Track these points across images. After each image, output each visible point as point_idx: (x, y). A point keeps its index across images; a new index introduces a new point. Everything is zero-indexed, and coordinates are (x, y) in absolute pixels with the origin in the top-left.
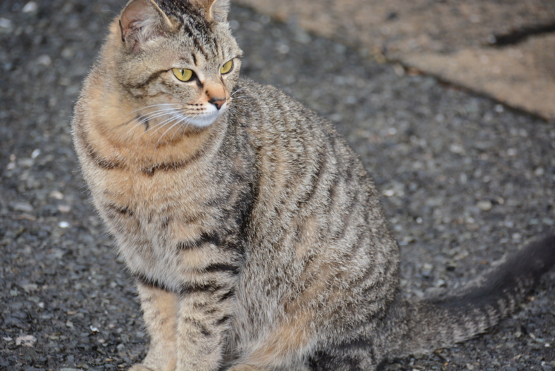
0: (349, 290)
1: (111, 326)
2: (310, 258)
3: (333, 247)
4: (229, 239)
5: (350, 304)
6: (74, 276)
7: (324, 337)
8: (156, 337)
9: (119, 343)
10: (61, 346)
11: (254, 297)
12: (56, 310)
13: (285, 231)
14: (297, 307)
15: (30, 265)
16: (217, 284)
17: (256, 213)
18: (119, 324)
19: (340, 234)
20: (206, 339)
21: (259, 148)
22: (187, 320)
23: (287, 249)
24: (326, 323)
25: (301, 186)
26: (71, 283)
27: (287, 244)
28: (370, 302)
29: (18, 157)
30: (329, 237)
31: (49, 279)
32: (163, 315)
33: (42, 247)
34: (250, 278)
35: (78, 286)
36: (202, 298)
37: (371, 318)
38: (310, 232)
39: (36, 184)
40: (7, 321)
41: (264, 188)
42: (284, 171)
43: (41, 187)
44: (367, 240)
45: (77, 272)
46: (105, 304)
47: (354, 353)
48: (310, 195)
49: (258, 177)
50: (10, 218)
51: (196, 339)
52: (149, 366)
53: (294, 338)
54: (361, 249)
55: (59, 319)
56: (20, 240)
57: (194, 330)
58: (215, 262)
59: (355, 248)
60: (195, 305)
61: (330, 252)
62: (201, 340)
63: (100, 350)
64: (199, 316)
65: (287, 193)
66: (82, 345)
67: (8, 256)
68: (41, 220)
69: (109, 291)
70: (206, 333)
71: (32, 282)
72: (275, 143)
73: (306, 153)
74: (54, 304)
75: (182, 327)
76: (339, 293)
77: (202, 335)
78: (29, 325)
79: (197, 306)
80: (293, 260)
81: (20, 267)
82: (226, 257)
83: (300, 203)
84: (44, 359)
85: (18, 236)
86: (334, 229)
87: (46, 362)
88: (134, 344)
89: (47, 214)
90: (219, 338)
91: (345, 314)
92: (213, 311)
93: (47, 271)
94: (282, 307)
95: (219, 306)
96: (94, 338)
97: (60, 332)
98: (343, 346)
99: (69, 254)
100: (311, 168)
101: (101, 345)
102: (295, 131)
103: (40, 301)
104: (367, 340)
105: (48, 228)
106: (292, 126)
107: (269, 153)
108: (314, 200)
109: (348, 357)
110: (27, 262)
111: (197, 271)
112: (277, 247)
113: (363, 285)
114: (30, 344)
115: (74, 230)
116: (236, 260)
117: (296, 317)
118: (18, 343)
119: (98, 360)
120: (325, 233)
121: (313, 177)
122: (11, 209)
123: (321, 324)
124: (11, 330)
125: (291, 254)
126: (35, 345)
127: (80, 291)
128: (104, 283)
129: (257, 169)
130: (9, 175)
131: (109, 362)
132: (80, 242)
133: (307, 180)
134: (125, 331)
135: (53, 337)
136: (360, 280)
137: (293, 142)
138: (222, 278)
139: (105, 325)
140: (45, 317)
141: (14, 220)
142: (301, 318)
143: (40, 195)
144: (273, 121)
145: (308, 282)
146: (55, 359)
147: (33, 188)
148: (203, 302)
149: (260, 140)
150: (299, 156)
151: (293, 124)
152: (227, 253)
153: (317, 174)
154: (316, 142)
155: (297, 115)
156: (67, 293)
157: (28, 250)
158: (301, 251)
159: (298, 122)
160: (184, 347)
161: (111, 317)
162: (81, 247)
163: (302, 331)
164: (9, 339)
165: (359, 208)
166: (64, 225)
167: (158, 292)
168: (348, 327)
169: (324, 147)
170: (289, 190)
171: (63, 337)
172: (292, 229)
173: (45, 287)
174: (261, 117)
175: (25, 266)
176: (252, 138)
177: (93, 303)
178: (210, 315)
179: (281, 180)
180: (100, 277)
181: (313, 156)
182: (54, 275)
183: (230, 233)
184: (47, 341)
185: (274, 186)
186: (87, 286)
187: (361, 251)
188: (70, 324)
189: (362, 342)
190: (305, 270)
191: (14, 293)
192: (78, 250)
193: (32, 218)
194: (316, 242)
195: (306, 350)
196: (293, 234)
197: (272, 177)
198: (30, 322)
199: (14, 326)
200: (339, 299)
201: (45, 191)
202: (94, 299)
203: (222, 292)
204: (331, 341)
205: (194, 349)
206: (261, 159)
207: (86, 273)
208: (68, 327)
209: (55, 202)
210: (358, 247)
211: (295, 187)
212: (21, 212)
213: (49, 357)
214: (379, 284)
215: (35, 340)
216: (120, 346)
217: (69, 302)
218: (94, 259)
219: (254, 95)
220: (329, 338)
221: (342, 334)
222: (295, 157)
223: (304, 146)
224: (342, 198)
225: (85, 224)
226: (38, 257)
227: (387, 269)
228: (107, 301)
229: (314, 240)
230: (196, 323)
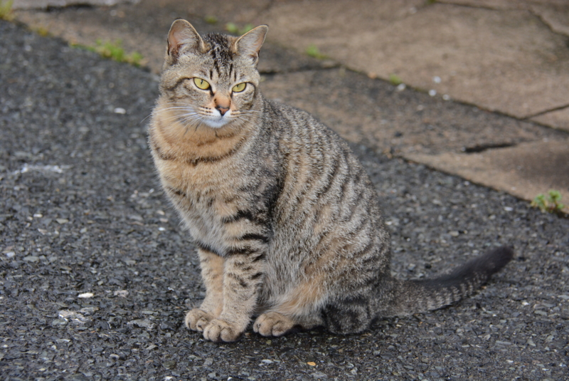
0: (353, 259)
1: (183, 287)
2: (324, 234)
3: (342, 227)
4: (259, 216)
5: (353, 270)
6: (163, 258)
7: (333, 294)
8: (209, 288)
9: (186, 298)
10: (145, 298)
11: (281, 261)
12: (146, 276)
13: (306, 215)
14: (314, 270)
15: (133, 250)
16: (251, 249)
17: (281, 201)
18: (189, 287)
19: (348, 219)
20: (244, 290)
21: (287, 155)
22: (230, 275)
23: (307, 227)
24: (335, 282)
25: (319, 182)
26: (160, 262)
27: (308, 224)
28: (368, 270)
29: (140, 191)
30: (339, 220)
31: (145, 259)
32: (214, 272)
33: (144, 240)
34: (278, 248)
35: (164, 263)
36: (240, 259)
37: (369, 282)
38: (326, 215)
39: (148, 206)
40: (110, 281)
41: (289, 183)
42: (305, 171)
43: (151, 208)
44: (368, 225)
45: (165, 256)
46: (181, 275)
47: (355, 308)
48: (326, 189)
49: (285, 175)
50: (126, 223)
51: (236, 289)
52: (204, 309)
53: (311, 293)
54: (364, 231)
55: (147, 282)
56: (130, 236)
57: (235, 282)
58: (249, 232)
59: (358, 229)
60: (235, 264)
61: (339, 230)
62: (240, 290)
63: (172, 301)
64: (239, 272)
65: (307, 187)
66: (160, 298)
67: (119, 244)
68: (147, 225)
69: (186, 268)
70: (244, 285)
71: (133, 260)
72: (300, 151)
73: (324, 159)
74: (145, 273)
75: (227, 280)
76: (345, 261)
77: (240, 286)
78: (125, 284)
79: (237, 265)
80: (312, 235)
81: (126, 250)
82: (258, 230)
83: (319, 194)
84: (131, 305)
85: (130, 233)
86: (344, 214)
87: (133, 307)
88: (198, 299)
89: (151, 222)
90: (253, 289)
91: (349, 277)
92: (248, 269)
93: (145, 254)
94: (302, 270)
95: (253, 265)
96: (169, 294)
97: (146, 289)
98: (347, 301)
99: (162, 245)
100: (328, 169)
101: (174, 299)
102: (317, 143)
103: (136, 271)
104: (365, 300)
105: (151, 230)
106: (315, 140)
107: (295, 159)
108: (330, 193)
109: (350, 311)
110: (131, 248)
111: (236, 239)
112: (300, 227)
113: (363, 257)
114: (124, 296)
115: (168, 232)
116: (265, 233)
117: (312, 277)
118: (116, 293)
119: (170, 308)
120: (336, 217)
121: (329, 176)
122: (128, 219)
123: (332, 283)
124: (112, 287)
125: (309, 231)
126: (127, 296)
127: (166, 266)
128: (183, 262)
129: (284, 169)
130: (131, 200)
131: (177, 309)
132: (170, 239)
133: (324, 177)
134: (193, 291)
135: (141, 292)
136: (361, 253)
137: (315, 151)
138: (255, 244)
139: (179, 287)
140: (137, 280)
141: (128, 225)
142: (316, 279)
143: (149, 212)
144: (300, 135)
145: (322, 251)
146: (139, 305)
147: (145, 208)
148: (241, 262)
149: (289, 149)
150: (318, 161)
151: (316, 139)
152: (258, 227)
153: (332, 174)
154: (332, 152)
155: (320, 133)
156: (155, 267)
157: (134, 241)
158: (318, 229)
159: (320, 138)
160: (228, 295)
161: (183, 283)
162: (171, 241)
163: (317, 288)
164: (109, 291)
165: (363, 202)
166: (162, 229)
167: (211, 255)
168: (351, 288)
169: (338, 156)
170: (309, 185)
171: (148, 293)
172: (312, 214)
173: (141, 263)
174: (292, 132)
175: (130, 250)
176: (282, 147)
177: (172, 273)
178: (246, 272)
179: (302, 178)
180: (181, 259)
181: (330, 161)
182: (150, 256)
183: (261, 212)
184: (136, 294)
185: (297, 182)
186: (170, 263)
187: (363, 231)
188: (154, 285)
189: (361, 300)
190: (320, 242)
191: (119, 265)
192: (168, 244)
193: (142, 224)
194: (330, 223)
195: (320, 303)
196: (313, 217)
197: (295, 176)
198: (126, 282)
199: (115, 284)
200: (345, 265)
201: (153, 210)
202: (174, 271)
203: (255, 255)
204: (338, 297)
205: (235, 296)
206: (288, 162)
207: (171, 257)
208: (153, 287)
209: (159, 216)
210: (360, 229)
211: (314, 182)
212: (134, 220)
213: (136, 304)
214: (375, 259)
215: (128, 293)
216: (187, 300)
217: (156, 273)
218: (178, 249)
219: (289, 117)
220: (337, 294)
221: (346, 292)
222: (315, 161)
223: (323, 154)
224: (351, 193)
225: (176, 230)
226: (140, 246)
227: (381, 249)
228: (183, 273)
229: (328, 221)
230: (236, 277)
